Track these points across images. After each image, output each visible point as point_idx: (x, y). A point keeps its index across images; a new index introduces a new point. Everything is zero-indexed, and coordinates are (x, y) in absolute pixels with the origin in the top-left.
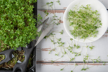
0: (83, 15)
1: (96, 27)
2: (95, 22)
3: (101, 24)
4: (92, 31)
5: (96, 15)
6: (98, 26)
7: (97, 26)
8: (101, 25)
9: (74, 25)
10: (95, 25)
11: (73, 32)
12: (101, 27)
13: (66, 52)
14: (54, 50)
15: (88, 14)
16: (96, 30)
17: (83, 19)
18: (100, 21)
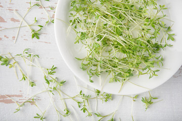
0: (115, 9)
1: (157, 47)
2: (153, 31)
3: (171, 37)
4: (146, 59)
5: (156, 8)
6: (163, 44)
7: (159, 43)
8: (173, 39)
9: (89, 41)
10: (154, 41)
11: (86, 62)
12: (171, 46)
13: (68, 111)
14: (32, 102)
15: (132, 6)
16: (158, 55)
17: (115, 21)
18: (169, 28)
